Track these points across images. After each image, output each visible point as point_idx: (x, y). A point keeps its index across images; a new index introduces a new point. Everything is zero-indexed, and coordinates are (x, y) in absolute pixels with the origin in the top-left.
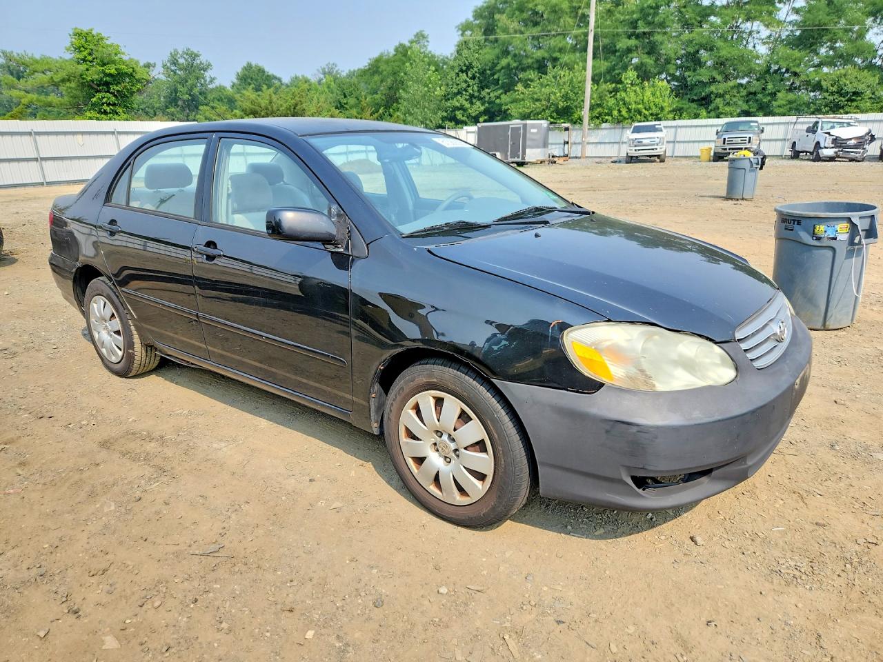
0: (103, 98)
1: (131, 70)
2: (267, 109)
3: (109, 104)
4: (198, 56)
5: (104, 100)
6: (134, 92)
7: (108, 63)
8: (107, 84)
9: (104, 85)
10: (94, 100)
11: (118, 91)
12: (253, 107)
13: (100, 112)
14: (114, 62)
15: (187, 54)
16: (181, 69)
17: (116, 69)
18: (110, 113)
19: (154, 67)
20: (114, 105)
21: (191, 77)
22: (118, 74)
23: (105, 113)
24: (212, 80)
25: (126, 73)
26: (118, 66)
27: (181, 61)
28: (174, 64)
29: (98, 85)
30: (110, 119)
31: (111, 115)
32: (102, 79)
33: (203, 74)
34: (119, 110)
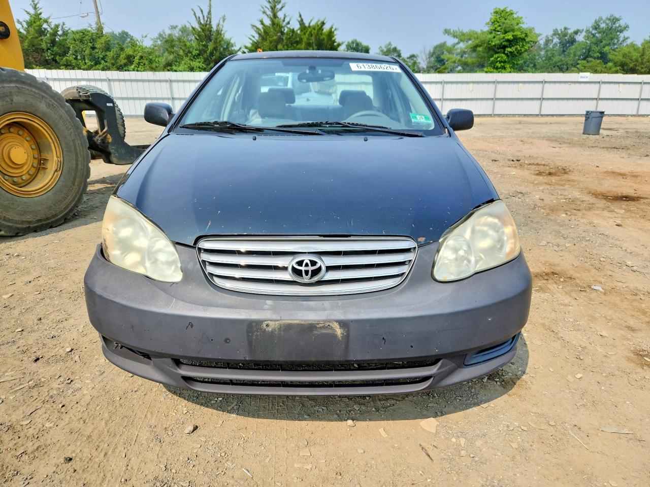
0: (498, 57)
1: (523, 35)
2: (637, 61)
3: (501, 62)
4: (618, 20)
5: (499, 59)
6: (522, 53)
7: (509, 32)
8: (504, 47)
9: (502, 48)
10: (492, 59)
11: (510, 52)
12: (624, 59)
13: (494, 68)
14: (513, 30)
15: (610, 20)
16: (599, 33)
17: (513, 36)
18: (500, 68)
19: (581, 32)
20: (505, 62)
21: (606, 38)
22: (514, 39)
23: (497, 68)
24: (625, 39)
25: (520, 38)
26: (515, 33)
27: (603, 26)
28: (596, 29)
29: (498, 49)
30: (499, 72)
31: (501, 69)
32: (501, 43)
33: (618, 36)
34: (508, 66)
